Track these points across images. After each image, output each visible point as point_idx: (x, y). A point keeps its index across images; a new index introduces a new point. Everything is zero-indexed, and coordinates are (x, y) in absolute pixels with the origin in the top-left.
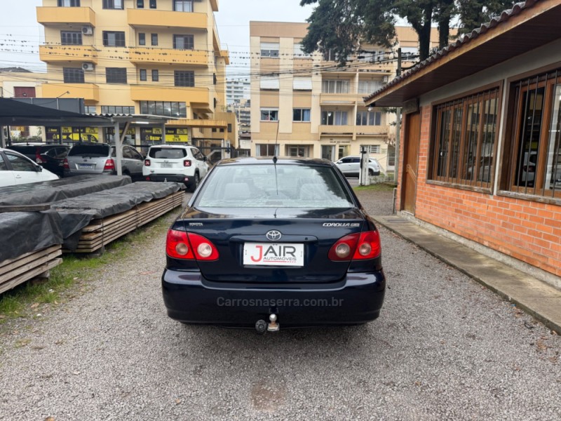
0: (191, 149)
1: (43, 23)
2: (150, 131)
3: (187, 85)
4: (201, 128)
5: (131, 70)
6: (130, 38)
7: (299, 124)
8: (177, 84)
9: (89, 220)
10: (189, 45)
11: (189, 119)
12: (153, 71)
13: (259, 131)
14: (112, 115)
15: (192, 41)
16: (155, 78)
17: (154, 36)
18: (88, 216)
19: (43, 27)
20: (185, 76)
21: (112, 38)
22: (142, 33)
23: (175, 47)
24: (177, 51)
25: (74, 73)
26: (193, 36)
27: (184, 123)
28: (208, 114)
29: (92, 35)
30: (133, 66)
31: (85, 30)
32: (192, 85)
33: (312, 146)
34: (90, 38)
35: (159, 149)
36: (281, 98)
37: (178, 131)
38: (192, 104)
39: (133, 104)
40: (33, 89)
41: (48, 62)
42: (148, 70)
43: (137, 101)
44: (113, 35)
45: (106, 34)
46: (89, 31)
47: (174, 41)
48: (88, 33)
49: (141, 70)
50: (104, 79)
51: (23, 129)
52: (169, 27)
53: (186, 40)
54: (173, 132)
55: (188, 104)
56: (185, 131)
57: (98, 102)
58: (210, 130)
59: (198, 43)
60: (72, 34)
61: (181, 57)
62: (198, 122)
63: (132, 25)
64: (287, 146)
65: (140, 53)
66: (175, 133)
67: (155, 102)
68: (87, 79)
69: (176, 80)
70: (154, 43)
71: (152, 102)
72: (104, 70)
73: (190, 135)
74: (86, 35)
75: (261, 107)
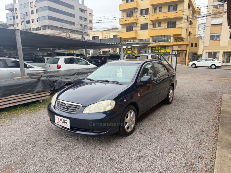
1: (121, 10)
3: (173, 27)
5: (150, 23)
6: (151, 11)
8: (168, 27)
10: (175, 9)
11: (172, 41)
14: (120, 43)
16: (159, 26)
17: (160, 8)
19: (121, 12)
20: (172, 24)
21: (144, 12)
22: (156, 7)
23: (169, 10)
24: (170, 12)
25: (130, 28)
26: (177, 5)
27: (168, 44)
28: (183, 39)
29: (137, 12)
31: (135, 10)
32: (175, 27)
36: (223, 27)
37: (166, 47)
38: (174, 35)
39: (149, 38)
40: (117, 35)
41: (122, 25)
42: (157, 23)
43: (151, 36)
44: (144, 10)
45: (142, 10)
46: (136, 10)
47: (169, 8)
48: (135, 11)
49: (154, 23)
50: (140, 28)
52: (166, 3)
53: (174, 7)
54: (164, 48)
55: (172, 35)
56: (169, 48)
57: (136, 38)
58: (185, 46)
59: (179, 8)
60: (130, 13)
61: (172, 15)
62: (175, 43)
63: (151, 5)
64: (224, 52)
66: (165, 49)
68: (134, 29)
69: (168, 25)
70: (160, 11)
71: (157, 36)
72: (140, 25)
73: (171, 49)
74: (135, 12)
75: (210, 34)
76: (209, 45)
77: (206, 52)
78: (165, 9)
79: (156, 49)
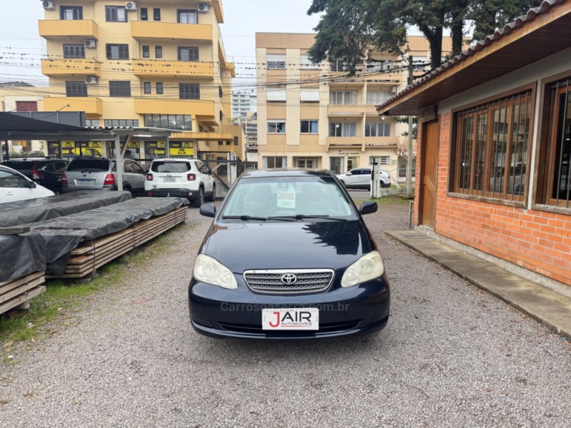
0: (196, 163)
1: (44, 37)
2: (155, 145)
3: (192, 98)
4: (207, 140)
5: (135, 83)
6: (134, 51)
7: (307, 136)
8: (182, 97)
9: (78, 241)
10: (194, 56)
11: (195, 132)
12: (157, 83)
13: (266, 144)
14: (112, 128)
15: (197, 52)
16: (160, 91)
17: (158, 48)
18: (76, 237)
19: (45, 40)
20: (190, 89)
21: (115, 51)
22: (146, 45)
23: (179, 59)
24: (182, 63)
25: (76, 87)
26: (198, 48)
27: (189, 136)
28: (214, 127)
29: (95, 48)
30: (136, 78)
31: (88, 43)
32: (198, 97)
33: (321, 157)
34: (93, 51)
35: (162, 163)
36: (288, 109)
37: (183, 144)
38: (198, 117)
39: (137, 117)
40: (34, 103)
41: (50, 76)
42: (152, 83)
43: (141, 115)
44: (117, 48)
45: (109, 47)
46: (92, 44)
47: (179, 52)
48: (91, 46)
49: (145, 83)
50: (107, 92)
51: (25, 143)
52: (173, 39)
53: (191, 52)
54: (178, 145)
55: (193, 117)
56: (191, 144)
57: (101, 116)
58: (217, 142)
59: (203, 55)
60: (75, 47)
61: (186, 69)
62: (204, 135)
63: (135, 38)
64: (295, 158)
65: (143, 65)
66: (180, 146)
67: (160, 115)
68: (90, 91)
69: (181, 91)
70: (158, 55)
71: (156, 115)
72: (108, 83)
73: (195, 148)
74: (89, 48)
75: (268, 119)
76: (268, 142)
77: (264, 157)
78: (170, 55)
79: (158, 146)
